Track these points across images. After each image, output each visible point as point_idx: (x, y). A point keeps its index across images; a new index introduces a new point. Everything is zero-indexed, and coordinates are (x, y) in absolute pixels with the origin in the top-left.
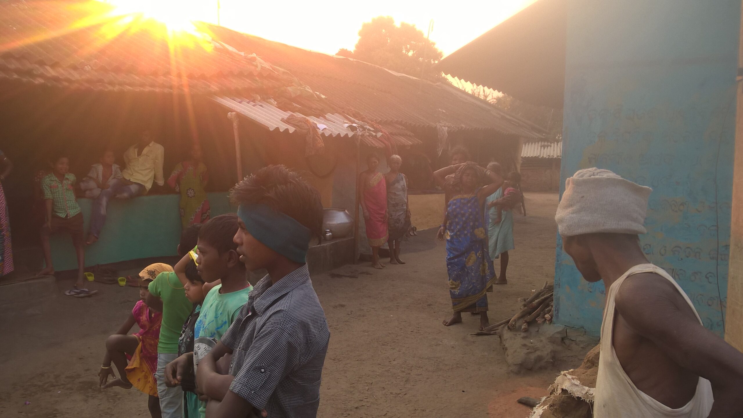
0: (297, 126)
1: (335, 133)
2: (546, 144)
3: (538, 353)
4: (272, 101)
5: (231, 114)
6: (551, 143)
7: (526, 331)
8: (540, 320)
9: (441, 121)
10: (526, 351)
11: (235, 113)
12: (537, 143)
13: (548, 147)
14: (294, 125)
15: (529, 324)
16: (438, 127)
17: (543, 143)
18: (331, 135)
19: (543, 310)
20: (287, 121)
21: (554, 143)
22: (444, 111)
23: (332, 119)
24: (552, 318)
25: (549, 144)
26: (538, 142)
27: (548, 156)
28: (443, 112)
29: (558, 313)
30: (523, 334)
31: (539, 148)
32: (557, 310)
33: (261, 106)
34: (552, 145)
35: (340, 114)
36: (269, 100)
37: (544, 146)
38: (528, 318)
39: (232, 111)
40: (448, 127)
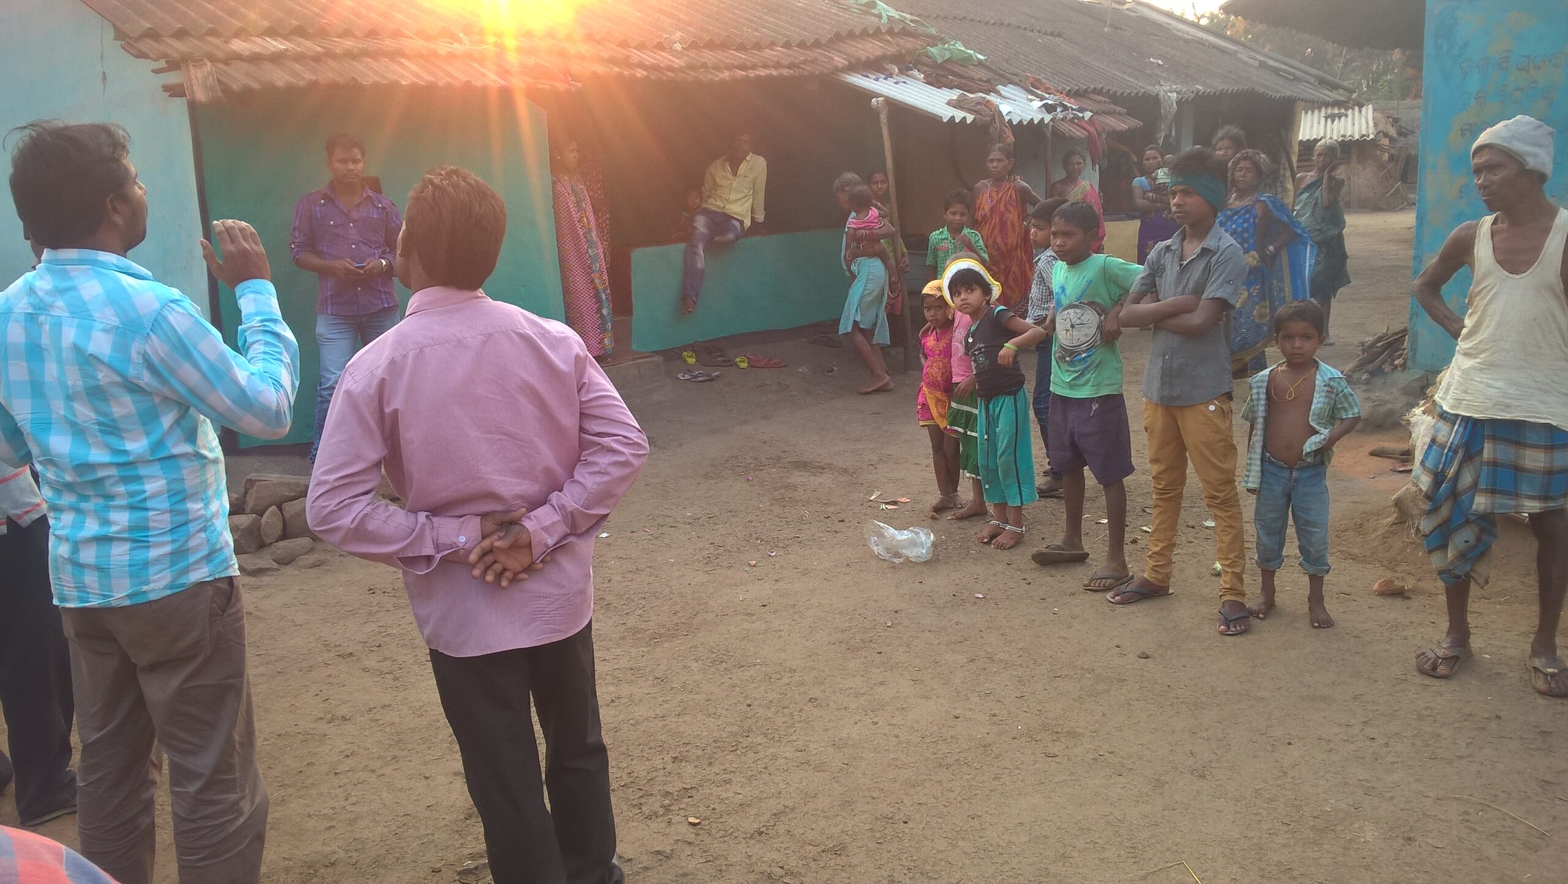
0: (975, 111)
1: (1027, 118)
2: (1336, 111)
3: (1390, 406)
4: (915, 73)
5: (877, 101)
6: (1346, 109)
7: (1367, 382)
8: (1387, 368)
9: (1162, 83)
10: (1372, 404)
11: (882, 99)
12: (1316, 112)
13: (1340, 118)
14: (970, 111)
15: (1372, 374)
16: (1162, 94)
17: (1329, 111)
18: (1021, 122)
19: (1390, 356)
20: (957, 104)
21: (1353, 109)
22: (1160, 62)
23: (1008, 95)
24: (1405, 363)
25: (1343, 111)
26: (1320, 109)
27: (1343, 136)
28: (1158, 64)
29: (1415, 354)
30: (1364, 388)
31: (1323, 120)
32: (1414, 350)
33: (905, 82)
34: (1350, 112)
35: (1016, 84)
36: (910, 72)
37: (1332, 117)
38: (1370, 367)
39: (878, 95)
40: (1178, 93)
